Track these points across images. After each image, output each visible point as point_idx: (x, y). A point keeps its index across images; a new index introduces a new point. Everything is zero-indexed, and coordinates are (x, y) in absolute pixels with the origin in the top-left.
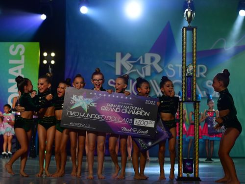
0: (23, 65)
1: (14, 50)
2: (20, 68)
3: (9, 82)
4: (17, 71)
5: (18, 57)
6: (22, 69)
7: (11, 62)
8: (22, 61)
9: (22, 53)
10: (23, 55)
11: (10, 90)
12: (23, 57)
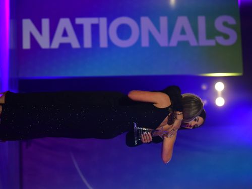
0: (196, 44)
1: (225, 24)
2: (190, 37)
5: (212, 33)
6: (187, 43)
9: (220, 40)
10: (217, 43)
11: (145, 21)
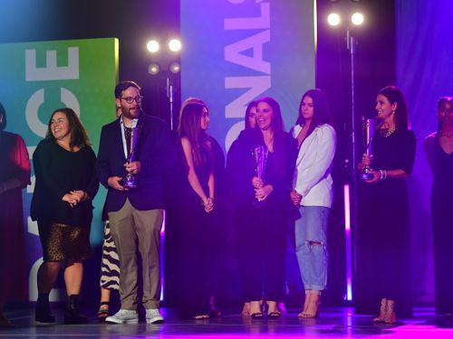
3: (227, 86)
4: (249, 53)
7: (231, 24)
8: (264, 20)
12: (266, 8)
